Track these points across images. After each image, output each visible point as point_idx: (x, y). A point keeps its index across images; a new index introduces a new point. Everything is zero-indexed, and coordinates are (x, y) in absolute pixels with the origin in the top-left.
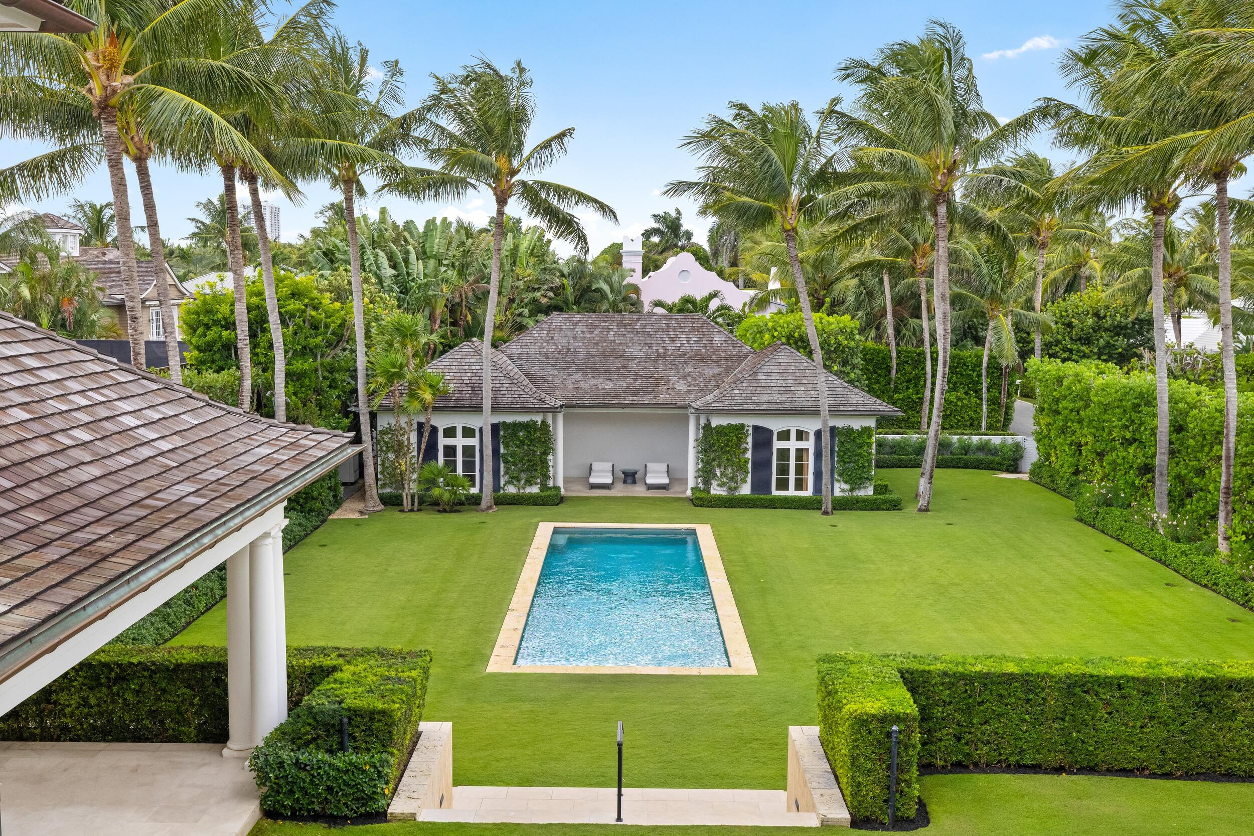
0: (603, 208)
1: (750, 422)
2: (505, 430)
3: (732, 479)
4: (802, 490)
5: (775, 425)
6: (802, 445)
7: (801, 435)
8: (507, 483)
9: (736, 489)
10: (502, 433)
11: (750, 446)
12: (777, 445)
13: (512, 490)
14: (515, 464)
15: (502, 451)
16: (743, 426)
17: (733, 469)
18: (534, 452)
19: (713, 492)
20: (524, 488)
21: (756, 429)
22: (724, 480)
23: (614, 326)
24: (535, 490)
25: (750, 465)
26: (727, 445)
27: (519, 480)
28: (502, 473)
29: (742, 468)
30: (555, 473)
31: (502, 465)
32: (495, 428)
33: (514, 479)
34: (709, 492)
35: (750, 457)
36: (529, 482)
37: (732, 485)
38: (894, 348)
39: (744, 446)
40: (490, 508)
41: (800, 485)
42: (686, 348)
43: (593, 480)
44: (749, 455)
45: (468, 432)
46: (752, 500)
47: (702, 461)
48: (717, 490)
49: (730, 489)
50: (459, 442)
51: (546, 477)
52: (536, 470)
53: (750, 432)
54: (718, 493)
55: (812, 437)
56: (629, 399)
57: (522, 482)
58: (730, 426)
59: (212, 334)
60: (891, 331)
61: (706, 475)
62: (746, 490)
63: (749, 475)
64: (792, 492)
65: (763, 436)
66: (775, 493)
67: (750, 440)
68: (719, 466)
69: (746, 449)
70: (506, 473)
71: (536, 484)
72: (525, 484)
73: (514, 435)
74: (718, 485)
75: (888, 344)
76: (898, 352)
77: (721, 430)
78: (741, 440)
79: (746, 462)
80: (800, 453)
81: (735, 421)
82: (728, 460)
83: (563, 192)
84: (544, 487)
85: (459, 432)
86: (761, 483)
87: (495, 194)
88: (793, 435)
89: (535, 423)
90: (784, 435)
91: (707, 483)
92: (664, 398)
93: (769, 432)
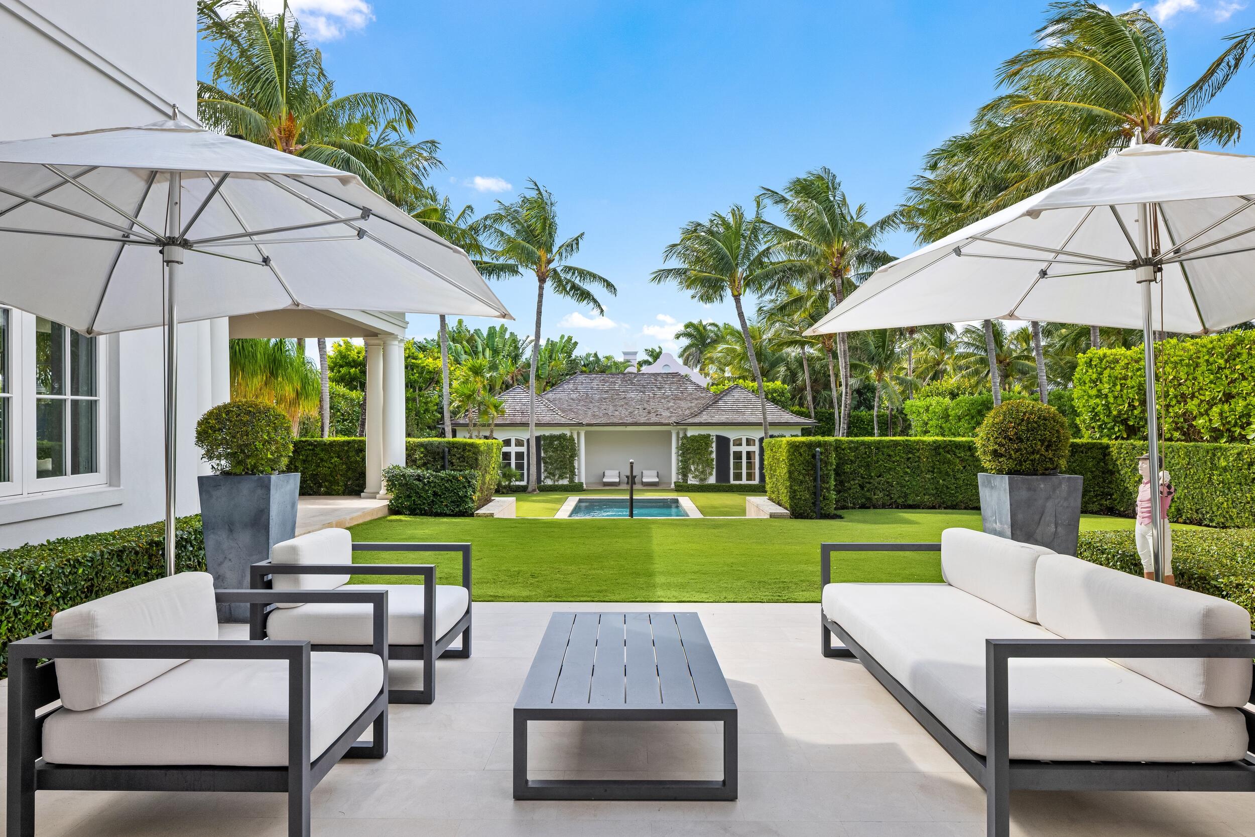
0: (609, 285)
1: (714, 432)
2: (544, 440)
3: (702, 472)
4: (751, 480)
5: (732, 434)
6: (751, 449)
7: (749, 442)
8: (546, 478)
9: (705, 479)
10: (542, 442)
11: (714, 449)
12: (733, 449)
13: (549, 482)
14: (551, 464)
15: (542, 455)
16: (709, 436)
17: (703, 466)
18: (565, 455)
19: (689, 482)
20: (558, 481)
21: (718, 437)
22: (697, 473)
23: (619, 382)
24: (565, 482)
25: (714, 463)
26: (698, 449)
27: (554, 476)
28: (542, 471)
29: (708, 463)
30: (579, 472)
31: (542, 465)
32: (538, 439)
33: (551, 475)
34: (687, 482)
35: (715, 457)
36: (561, 477)
37: (702, 476)
38: (813, 410)
39: (710, 449)
40: (534, 490)
41: (750, 476)
42: (669, 393)
43: (605, 480)
44: (714, 456)
45: (519, 443)
46: (716, 486)
47: (681, 461)
48: (692, 481)
49: (701, 480)
50: (513, 449)
51: (573, 473)
52: (566, 468)
53: (714, 440)
54: (693, 483)
55: (757, 443)
56: (630, 420)
57: (556, 477)
58: (700, 436)
59: (343, 370)
60: (809, 398)
61: (684, 471)
62: (712, 480)
63: (715, 470)
64: (744, 481)
65: (723, 443)
66: (732, 482)
67: (714, 445)
68: (693, 464)
69: (712, 452)
70: (545, 471)
71: (566, 478)
72: (559, 478)
73: (551, 444)
74: (693, 477)
75: (808, 408)
76: (816, 413)
77: (694, 439)
78: (708, 445)
79: (712, 460)
80: (749, 455)
81: (703, 431)
82: (699, 459)
83: (583, 274)
84: (571, 480)
85: (513, 442)
86: (723, 474)
87: (538, 276)
88: (744, 442)
89: (565, 435)
90: (738, 443)
91: (685, 476)
92: (654, 419)
93: (727, 440)
